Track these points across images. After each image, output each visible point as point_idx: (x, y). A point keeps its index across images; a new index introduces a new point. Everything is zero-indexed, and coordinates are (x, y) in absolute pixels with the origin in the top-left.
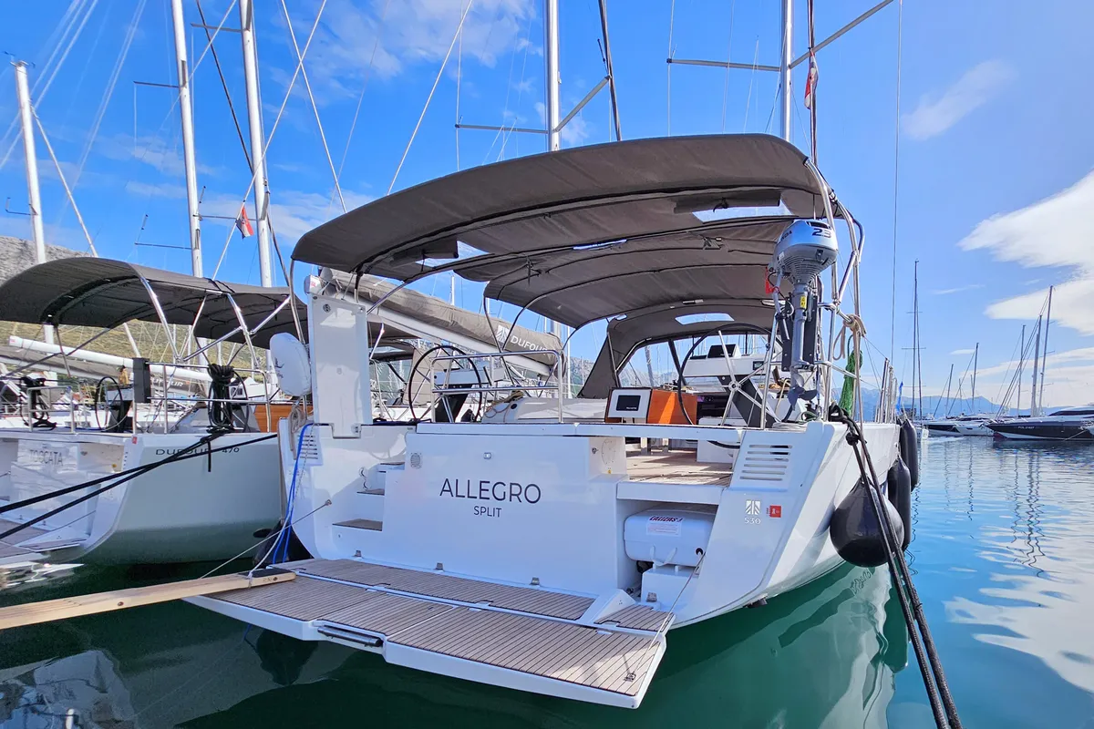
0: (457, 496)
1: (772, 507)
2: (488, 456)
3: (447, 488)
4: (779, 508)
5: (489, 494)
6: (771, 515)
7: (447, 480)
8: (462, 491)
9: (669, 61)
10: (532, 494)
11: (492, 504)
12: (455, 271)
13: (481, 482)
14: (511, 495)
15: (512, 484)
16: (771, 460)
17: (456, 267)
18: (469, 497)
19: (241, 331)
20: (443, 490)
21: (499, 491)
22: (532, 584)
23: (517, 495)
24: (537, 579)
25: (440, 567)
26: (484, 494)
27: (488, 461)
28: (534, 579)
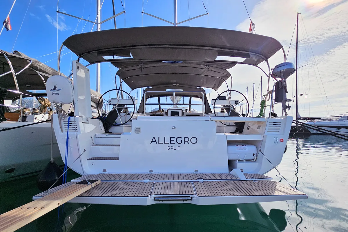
0: (159, 143)
1: (281, 139)
2: (174, 128)
3: (154, 140)
4: (283, 139)
5: (175, 142)
6: (281, 141)
7: (154, 137)
8: (162, 141)
9: (142, 12)
10: (194, 140)
11: (176, 145)
12: (111, 63)
13: (171, 137)
14: (184, 141)
15: (184, 138)
16: (274, 126)
17: (112, 61)
18: (165, 143)
19: (11, 73)
20: (152, 141)
21: (179, 140)
22: (195, 172)
23: (187, 141)
24: (197, 170)
25: (151, 171)
26: (172, 142)
27: (174, 129)
28: (195, 170)
